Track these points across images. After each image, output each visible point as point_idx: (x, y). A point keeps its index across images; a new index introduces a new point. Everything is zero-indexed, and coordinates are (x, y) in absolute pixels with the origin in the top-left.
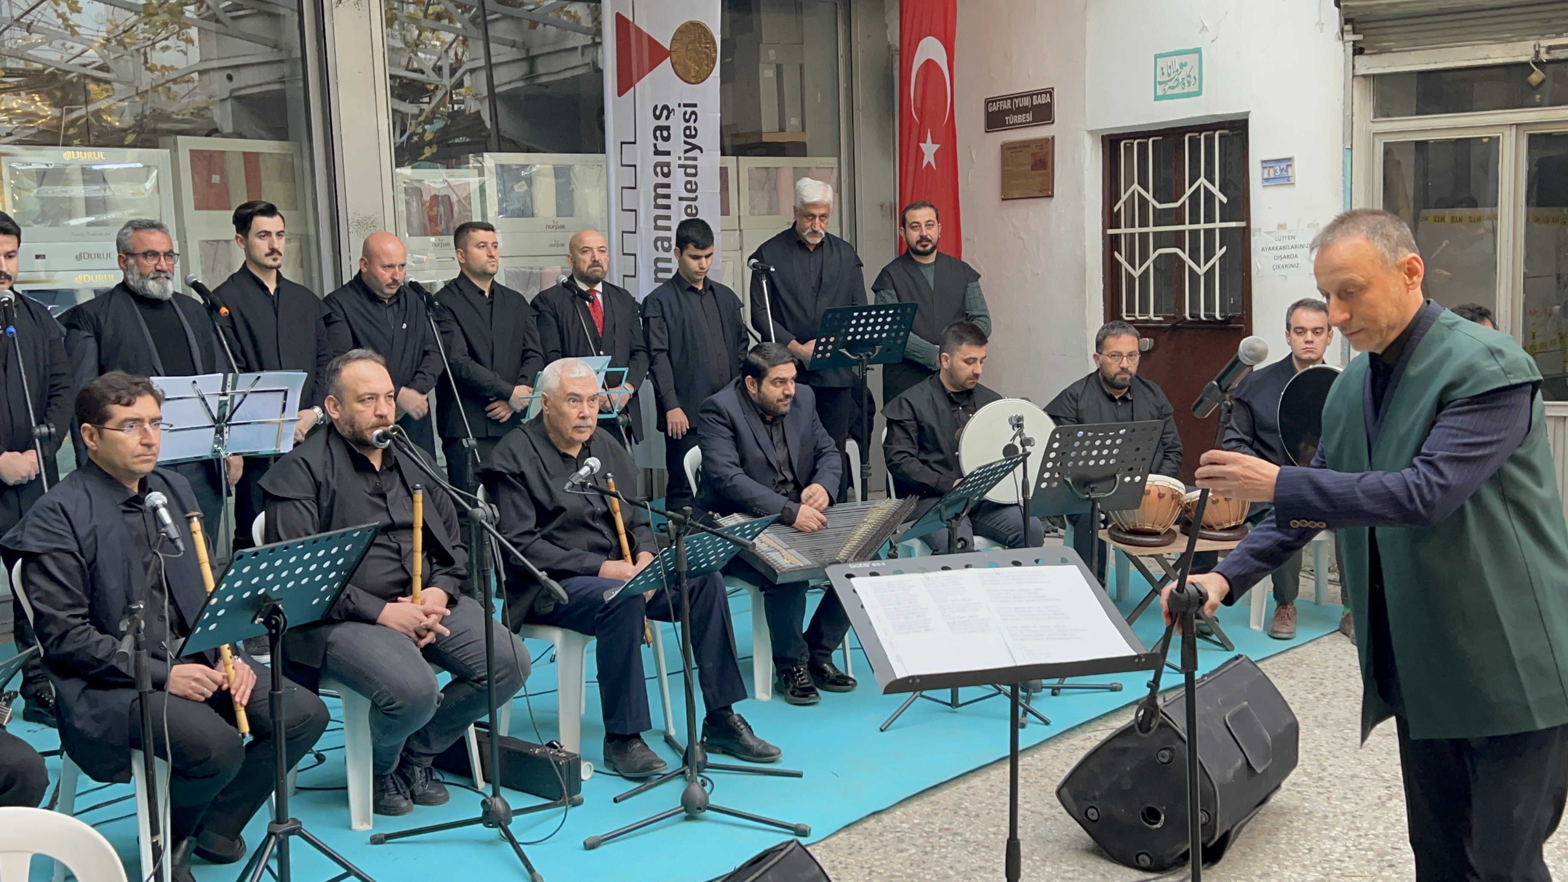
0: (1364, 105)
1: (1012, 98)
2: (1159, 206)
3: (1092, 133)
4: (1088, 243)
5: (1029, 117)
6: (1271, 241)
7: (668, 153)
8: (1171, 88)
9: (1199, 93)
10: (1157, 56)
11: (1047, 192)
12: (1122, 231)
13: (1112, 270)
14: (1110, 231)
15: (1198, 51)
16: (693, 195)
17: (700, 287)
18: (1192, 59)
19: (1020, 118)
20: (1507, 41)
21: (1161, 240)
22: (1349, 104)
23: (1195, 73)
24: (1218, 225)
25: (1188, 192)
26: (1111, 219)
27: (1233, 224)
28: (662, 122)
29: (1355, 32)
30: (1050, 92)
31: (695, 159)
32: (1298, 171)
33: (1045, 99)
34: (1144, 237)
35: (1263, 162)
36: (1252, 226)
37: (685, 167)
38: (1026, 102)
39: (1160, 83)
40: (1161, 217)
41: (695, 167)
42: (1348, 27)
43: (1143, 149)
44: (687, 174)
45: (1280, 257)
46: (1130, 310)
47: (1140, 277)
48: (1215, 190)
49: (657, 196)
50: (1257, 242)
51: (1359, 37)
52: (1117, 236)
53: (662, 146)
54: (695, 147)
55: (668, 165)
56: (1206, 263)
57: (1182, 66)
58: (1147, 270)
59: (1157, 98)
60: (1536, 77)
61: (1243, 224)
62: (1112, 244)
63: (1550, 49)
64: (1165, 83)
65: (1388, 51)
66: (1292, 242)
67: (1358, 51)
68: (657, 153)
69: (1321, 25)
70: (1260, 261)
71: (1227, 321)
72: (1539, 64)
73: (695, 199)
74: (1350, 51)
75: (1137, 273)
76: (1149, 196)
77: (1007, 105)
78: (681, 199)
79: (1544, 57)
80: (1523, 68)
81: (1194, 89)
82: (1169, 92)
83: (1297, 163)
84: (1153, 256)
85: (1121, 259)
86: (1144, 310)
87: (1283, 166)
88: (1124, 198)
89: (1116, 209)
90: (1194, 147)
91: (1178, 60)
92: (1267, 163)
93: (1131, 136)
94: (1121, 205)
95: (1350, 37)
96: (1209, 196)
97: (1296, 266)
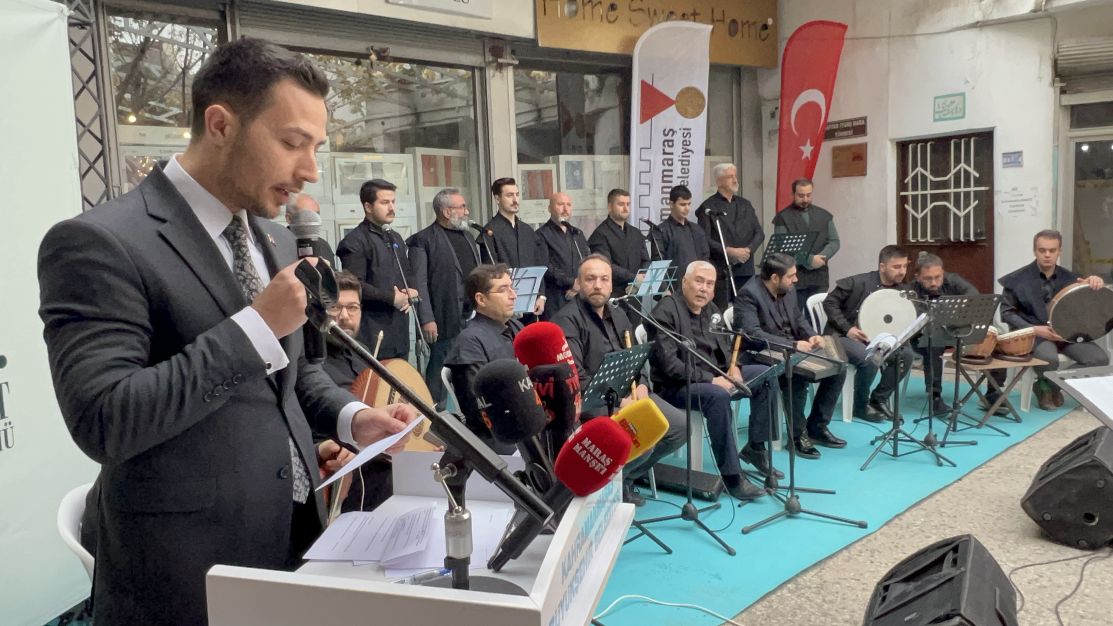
0: (1065, 121)
1: (839, 123)
2: (934, 179)
3: (891, 140)
4: (888, 199)
5: (851, 132)
6: (1007, 197)
7: (672, 154)
8: (945, 115)
9: (963, 117)
10: (936, 98)
11: (862, 172)
12: (910, 193)
13: (902, 215)
14: (902, 193)
15: (963, 94)
16: (686, 175)
17: (683, 224)
18: (958, 100)
19: (845, 133)
21: (935, 198)
22: (1056, 121)
23: (960, 106)
24: (972, 189)
25: (953, 171)
26: (902, 186)
27: (983, 188)
28: (669, 137)
29: (1061, 81)
30: (865, 119)
31: (689, 157)
32: (1026, 158)
33: (861, 123)
34: (924, 197)
35: (1004, 154)
36: (996, 188)
37: (682, 161)
38: (849, 125)
39: (938, 112)
40: (936, 185)
41: (688, 161)
42: (1057, 79)
43: (924, 149)
44: (682, 164)
45: (1013, 206)
46: (915, 236)
47: (921, 218)
48: (971, 170)
49: (664, 176)
50: (998, 198)
51: (1064, 84)
52: (906, 197)
53: (668, 150)
54: (688, 151)
55: (672, 160)
56: (964, 209)
57: (952, 102)
58: (926, 214)
59: (935, 120)
61: (987, 188)
62: (902, 201)
64: (941, 112)
65: (1080, 91)
66: (1020, 198)
67: (1063, 91)
68: (665, 153)
69: (1040, 78)
70: (1000, 208)
71: (977, 241)
73: (687, 177)
74: (1058, 92)
75: (919, 216)
76: (928, 174)
77: (836, 127)
78: (678, 177)
81: (960, 115)
82: (943, 117)
83: (1025, 156)
84: (930, 206)
85: (909, 207)
86: (924, 235)
87: (1016, 156)
88: (911, 175)
89: (906, 181)
90: (958, 147)
91: (949, 100)
92: (1006, 155)
93: (917, 141)
94: (909, 180)
95: (1059, 85)
96: (967, 173)
97: (1023, 211)
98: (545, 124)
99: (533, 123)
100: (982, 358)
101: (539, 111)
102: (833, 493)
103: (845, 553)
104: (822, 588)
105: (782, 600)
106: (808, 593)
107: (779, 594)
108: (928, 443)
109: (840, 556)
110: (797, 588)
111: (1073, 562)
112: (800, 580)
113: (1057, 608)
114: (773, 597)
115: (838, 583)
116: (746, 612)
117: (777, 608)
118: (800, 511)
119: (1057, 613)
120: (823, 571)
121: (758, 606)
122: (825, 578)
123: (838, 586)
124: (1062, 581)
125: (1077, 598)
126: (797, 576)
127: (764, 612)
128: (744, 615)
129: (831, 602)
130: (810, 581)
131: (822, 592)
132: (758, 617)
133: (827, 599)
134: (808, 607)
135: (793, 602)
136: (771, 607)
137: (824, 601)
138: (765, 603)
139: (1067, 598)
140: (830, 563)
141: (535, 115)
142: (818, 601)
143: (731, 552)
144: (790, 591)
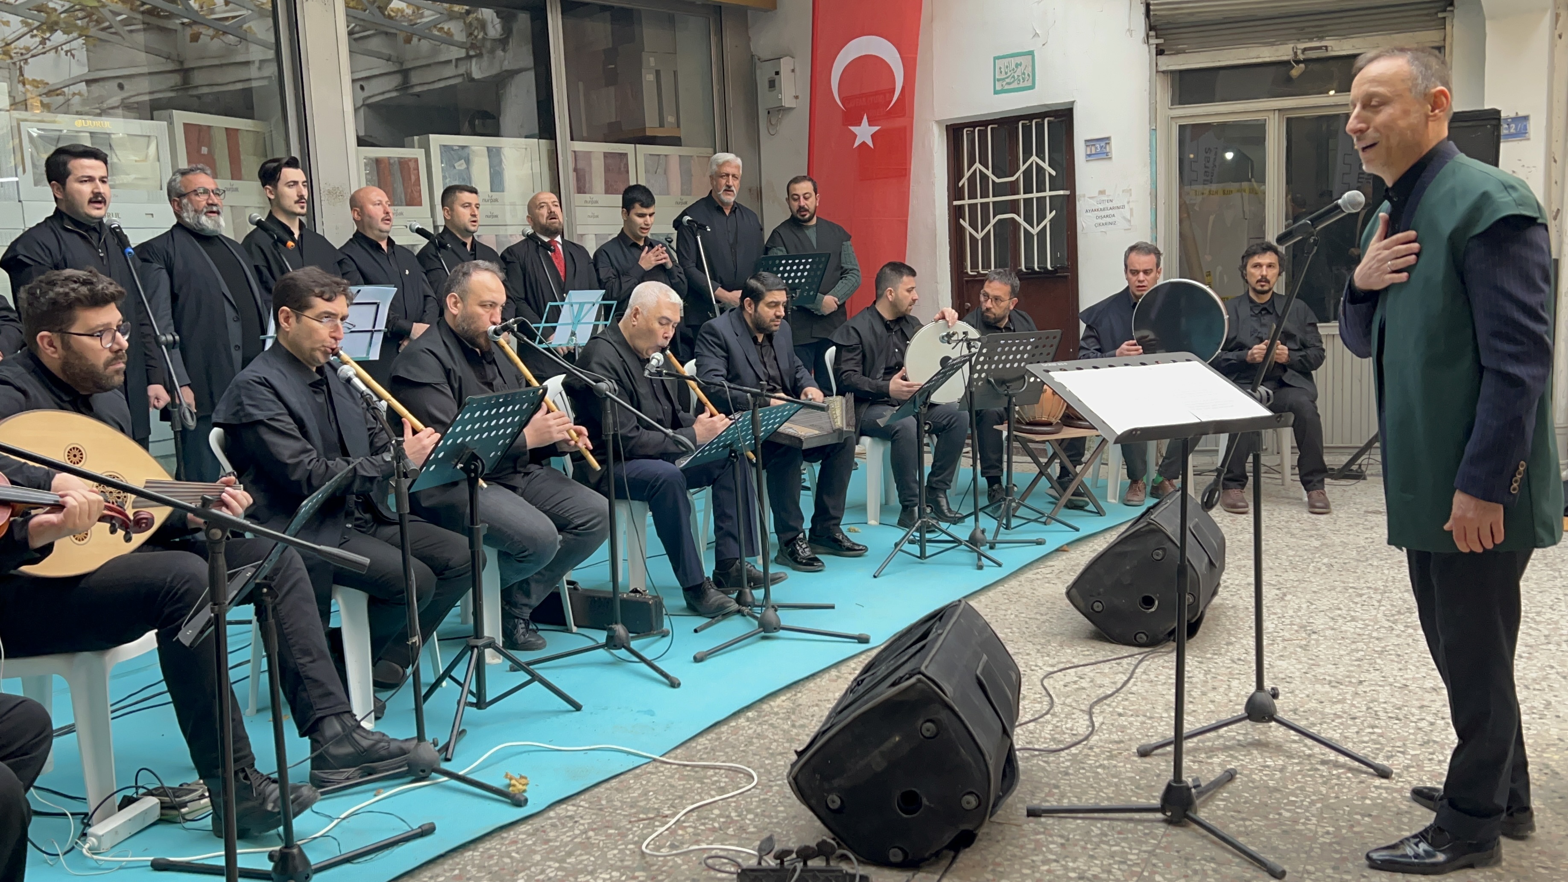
0: (1164, 95)
2: (997, 180)
3: (939, 122)
4: (937, 213)
6: (1093, 204)
8: (1008, 84)
9: (1032, 87)
10: (995, 58)
12: (966, 202)
13: (957, 233)
14: (956, 203)
15: (1031, 53)
17: (642, 244)
18: (1025, 60)
20: (1272, 44)
21: (1000, 208)
22: (1152, 93)
23: (1028, 71)
24: (1048, 193)
25: (1023, 168)
26: (955, 192)
27: (1061, 192)
29: (1157, 37)
32: (1115, 147)
34: (985, 206)
35: (1086, 141)
36: (1078, 192)
39: (999, 80)
40: (999, 190)
42: (1152, 33)
43: (983, 136)
45: (1102, 217)
46: (974, 266)
47: (982, 239)
48: (1045, 165)
50: (1081, 206)
51: (1161, 41)
52: (961, 207)
56: (1038, 225)
57: (1017, 65)
58: (989, 232)
59: (996, 92)
60: (1296, 71)
61: (1068, 192)
62: (956, 213)
63: (1305, 50)
64: (1003, 79)
66: (1110, 205)
67: (1160, 52)
69: (1131, 32)
70: (1085, 221)
71: (1056, 270)
72: (1298, 62)
74: (1154, 52)
75: (979, 236)
76: (989, 173)
79: (1301, 57)
80: (1285, 64)
81: (1029, 84)
82: (1006, 87)
83: (1113, 142)
84: (993, 222)
85: (965, 224)
87: (1103, 144)
88: (967, 175)
89: (960, 184)
90: (1027, 130)
91: (1014, 61)
92: (1089, 142)
93: (973, 125)
94: (964, 181)
95: (1154, 41)
96: (1040, 169)
97: (1113, 223)
98: (418, 95)
99: (394, 94)
100: (1050, 424)
101: (405, 73)
102: (833, 607)
103: (834, 672)
104: (794, 713)
105: (737, 729)
106: (774, 720)
107: (733, 724)
108: (974, 542)
109: (826, 676)
110: (759, 716)
111: (1125, 661)
112: (765, 707)
113: (1092, 707)
114: (724, 728)
115: (817, 705)
116: (684, 748)
117: (727, 739)
118: (779, 628)
119: (1090, 714)
120: (799, 695)
121: (702, 740)
122: (800, 702)
123: (816, 708)
124: (1106, 681)
125: (1120, 696)
126: (762, 700)
127: (709, 746)
128: (679, 751)
129: (803, 726)
130: (778, 706)
131: (793, 717)
132: (699, 751)
133: (797, 724)
134: (770, 735)
135: (750, 732)
136: (720, 738)
137: (793, 726)
138: (712, 735)
139: (1107, 697)
140: (811, 685)
141: (396, 80)
142: (786, 727)
143: (674, 684)
144: (748, 720)
